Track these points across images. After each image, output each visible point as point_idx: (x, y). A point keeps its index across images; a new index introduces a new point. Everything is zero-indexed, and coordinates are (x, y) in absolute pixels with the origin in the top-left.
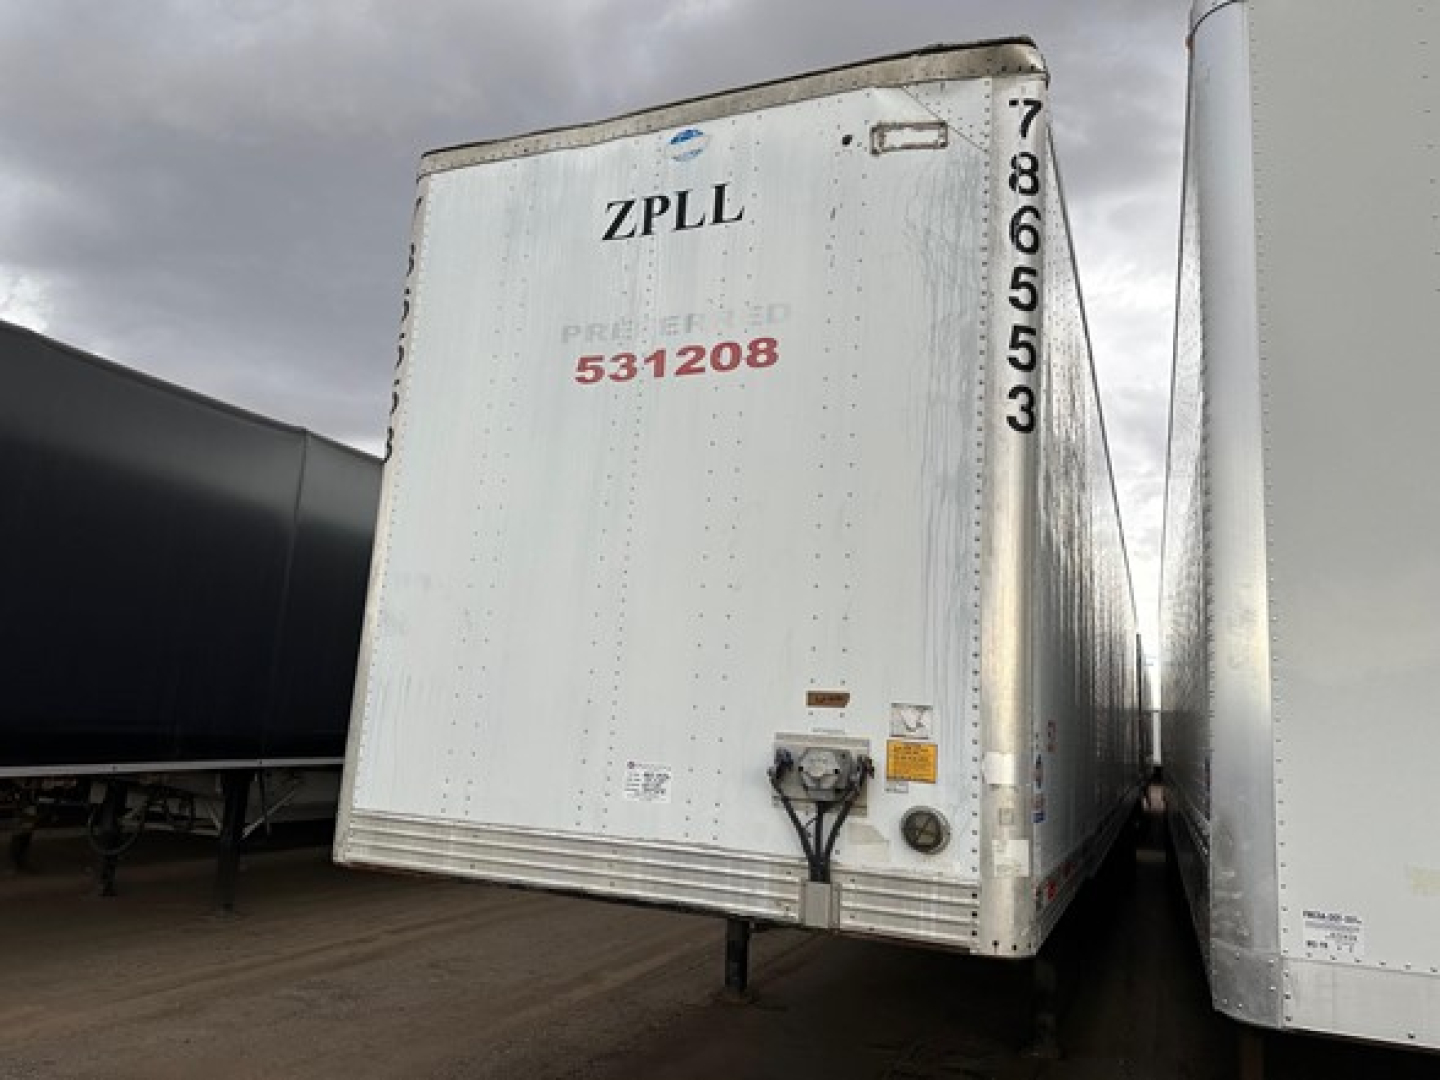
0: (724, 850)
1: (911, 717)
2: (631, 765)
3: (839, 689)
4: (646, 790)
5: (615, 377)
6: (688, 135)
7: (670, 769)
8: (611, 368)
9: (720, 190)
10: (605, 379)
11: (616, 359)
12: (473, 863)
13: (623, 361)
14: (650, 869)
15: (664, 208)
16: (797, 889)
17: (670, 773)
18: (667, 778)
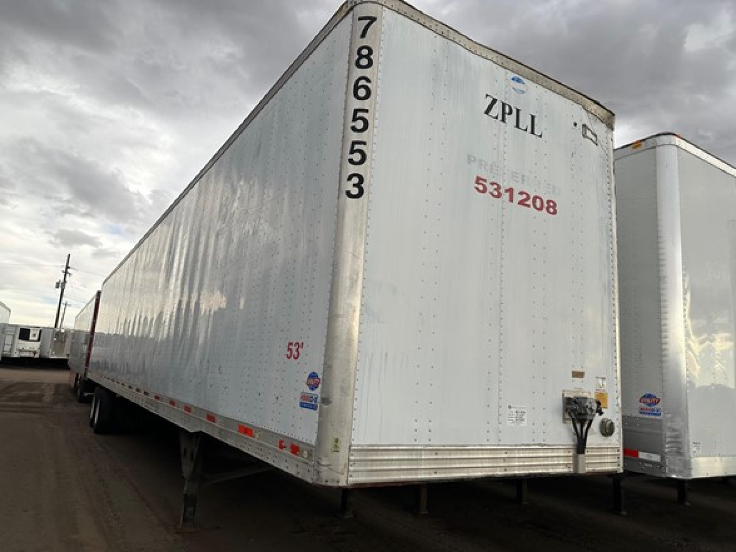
0: (549, 445)
1: (600, 381)
2: (510, 407)
3: (581, 370)
4: (517, 420)
5: (492, 194)
6: (518, 81)
7: (525, 408)
8: (491, 188)
9: (533, 117)
10: (487, 193)
11: (492, 184)
12: (436, 471)
13: (495, 186)
14: (521, 460)
15: (510, 113)
16: (571, 458)
17: (525, 411)
18: (524, 412)
